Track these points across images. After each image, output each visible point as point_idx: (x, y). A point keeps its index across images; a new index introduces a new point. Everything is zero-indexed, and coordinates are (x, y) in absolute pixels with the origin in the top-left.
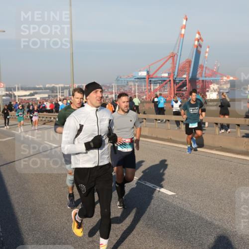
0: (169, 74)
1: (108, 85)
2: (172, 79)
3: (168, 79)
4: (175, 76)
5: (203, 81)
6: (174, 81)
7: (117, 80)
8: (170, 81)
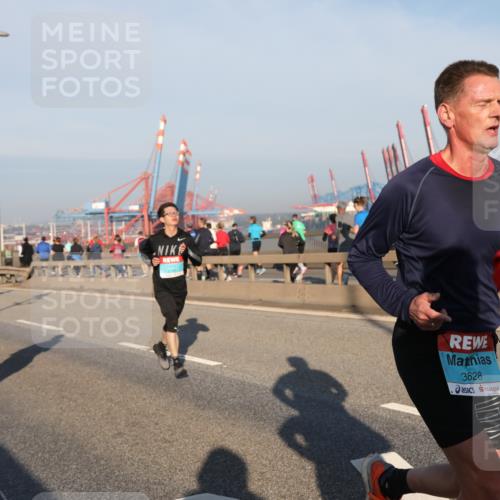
0: (140, 206)
1: (41, 225)
2: (145, 214)
3: (139, 214)
4: (151, 209)
5: (193, 216)
6: (149, 217)
7: (57, 217)
8: (142, 217)
